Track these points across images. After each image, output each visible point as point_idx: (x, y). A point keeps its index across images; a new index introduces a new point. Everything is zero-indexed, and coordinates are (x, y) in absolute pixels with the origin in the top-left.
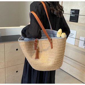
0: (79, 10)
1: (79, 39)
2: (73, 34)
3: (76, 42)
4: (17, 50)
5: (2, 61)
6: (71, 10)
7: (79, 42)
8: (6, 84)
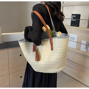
0: (80, 15)
1: (81, 43)
2: (75, 38)
3: (77, 45)
4: (21, 55)
5: (6, 68)
6: (72, 15)
7: (81, 46)
8: (10, 88)
